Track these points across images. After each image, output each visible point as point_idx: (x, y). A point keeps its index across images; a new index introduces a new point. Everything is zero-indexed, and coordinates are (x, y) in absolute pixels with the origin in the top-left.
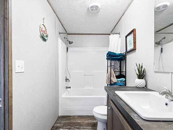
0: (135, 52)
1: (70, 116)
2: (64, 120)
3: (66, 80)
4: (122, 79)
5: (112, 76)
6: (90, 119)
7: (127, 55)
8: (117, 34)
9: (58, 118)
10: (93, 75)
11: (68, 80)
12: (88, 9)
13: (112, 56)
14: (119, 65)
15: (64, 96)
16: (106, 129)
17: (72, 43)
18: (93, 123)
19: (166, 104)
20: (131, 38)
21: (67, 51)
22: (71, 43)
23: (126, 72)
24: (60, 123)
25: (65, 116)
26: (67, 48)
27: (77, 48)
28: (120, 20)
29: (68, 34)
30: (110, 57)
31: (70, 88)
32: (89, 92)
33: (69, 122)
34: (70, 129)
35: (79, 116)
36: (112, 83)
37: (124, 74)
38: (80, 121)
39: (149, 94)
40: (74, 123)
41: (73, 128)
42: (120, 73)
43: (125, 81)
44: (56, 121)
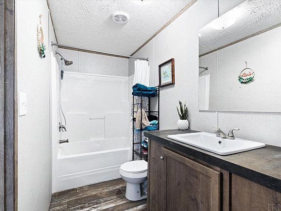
0: (174, 86)
1: (73, 189)
2: (66, 198)
3: (60, 128)
4: (154, 121)
5: (143, 117)
6: (110, 186)
7: (161, 90)
8: (144, 59)
9: (52, 197)
10: (104, 119)
11: (63, 129)
12: (111, 17)
13: (143, 90)
14: (147, 103)
15: (60, 156)
16: (140, 192)
17: (71, 63)
18: (116, 190)
19: (220, 142)
20: (167, 69)
21: (62, 76)
22: (67, 63)
23: (159, 112)
24: (60, 205)
25: (65, 191)
26: (62, 72)
27: (77, 73)
28: (148, 42)
29: (60, 47)
30: (140, 92)
31: (67, 141)
32: (98, 145)
33: (77, 199)
34: (82, 208)
35: (90, 186)
36: (143, 127)
37: (156, 114)
38: (96, 193)
39: (200, 135)
40: (87, 197)
41: (87, 205)
42: (149, 114)
43: (158, 123)
44: (51, 203)
